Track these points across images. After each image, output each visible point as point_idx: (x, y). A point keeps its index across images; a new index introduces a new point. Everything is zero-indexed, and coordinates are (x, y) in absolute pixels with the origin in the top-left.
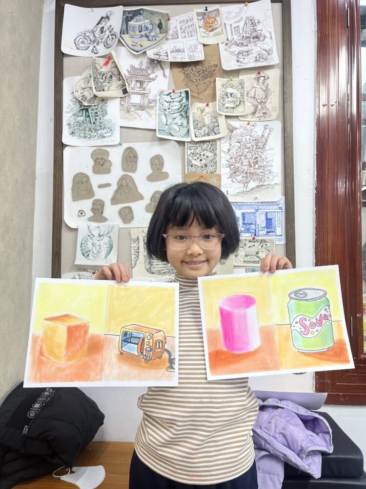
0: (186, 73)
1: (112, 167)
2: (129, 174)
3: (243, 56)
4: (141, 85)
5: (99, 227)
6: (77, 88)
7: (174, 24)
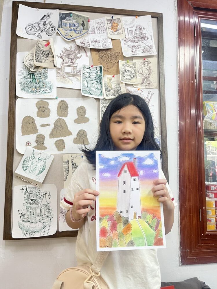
0: (100, 55)
1: (50, 113)
2: (62, 118)
3: (135, 48)
4: (71, 61)
5: (41, 153)
6: (26, 59)
7: (92, 24)
